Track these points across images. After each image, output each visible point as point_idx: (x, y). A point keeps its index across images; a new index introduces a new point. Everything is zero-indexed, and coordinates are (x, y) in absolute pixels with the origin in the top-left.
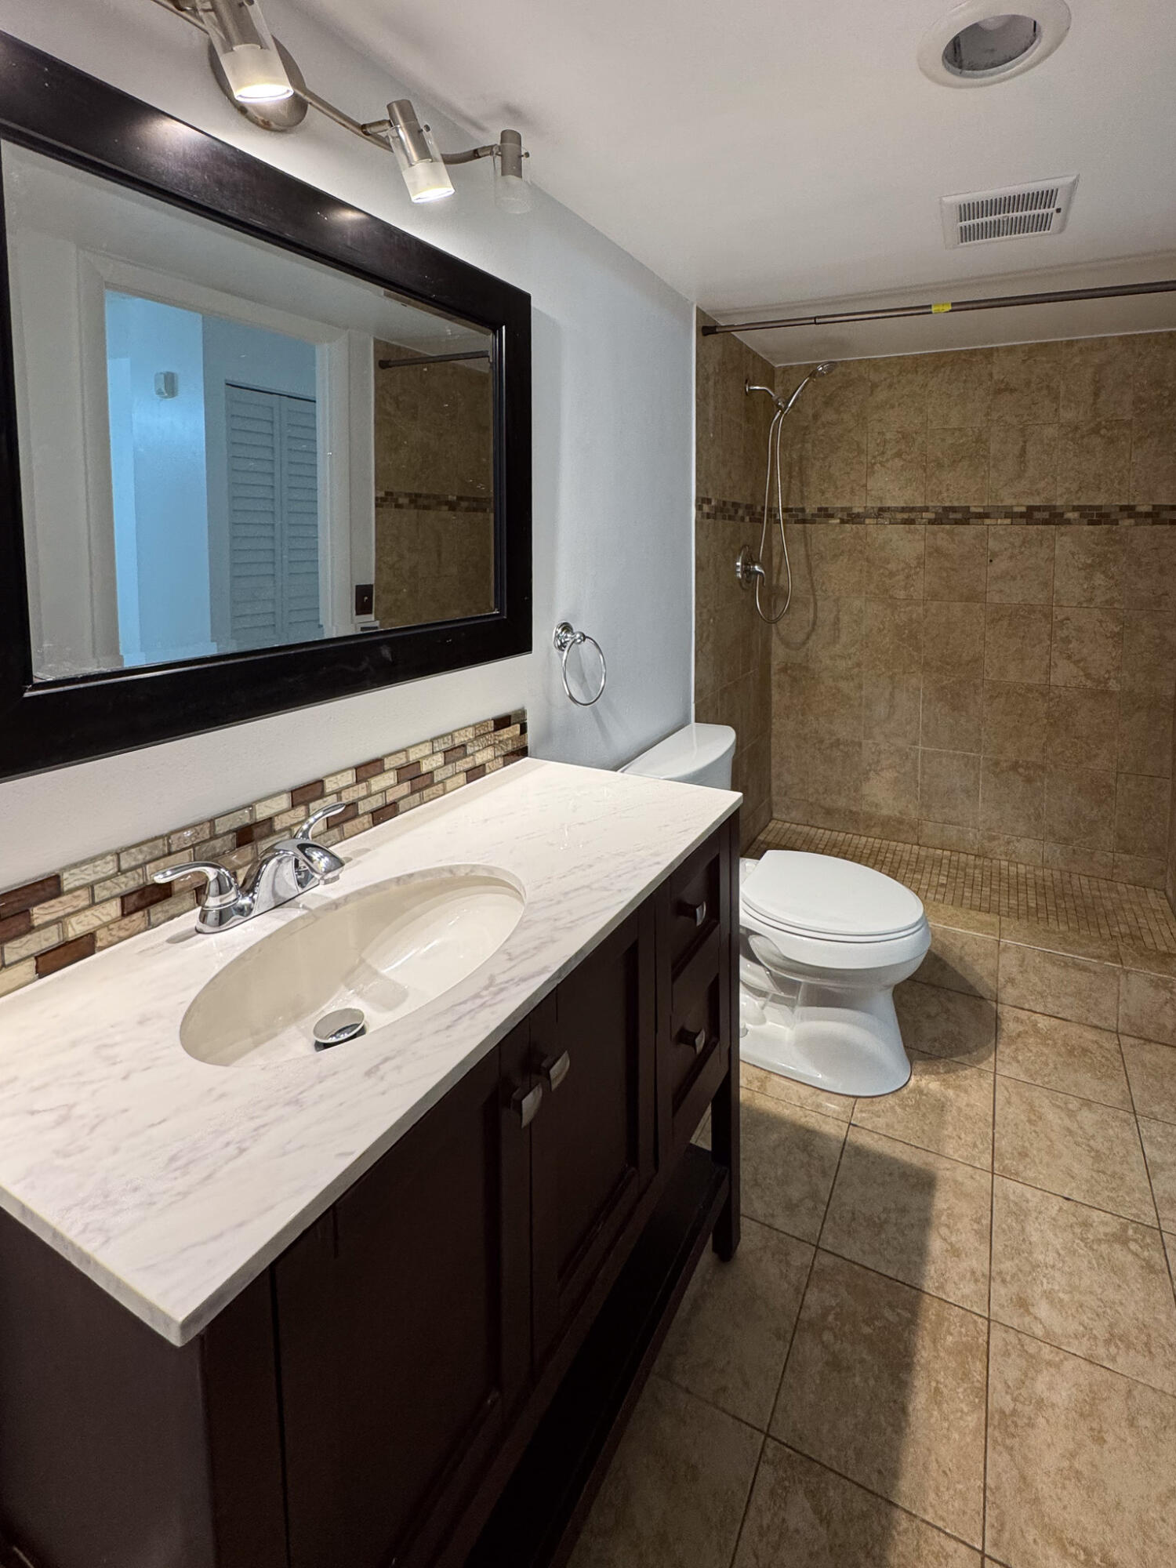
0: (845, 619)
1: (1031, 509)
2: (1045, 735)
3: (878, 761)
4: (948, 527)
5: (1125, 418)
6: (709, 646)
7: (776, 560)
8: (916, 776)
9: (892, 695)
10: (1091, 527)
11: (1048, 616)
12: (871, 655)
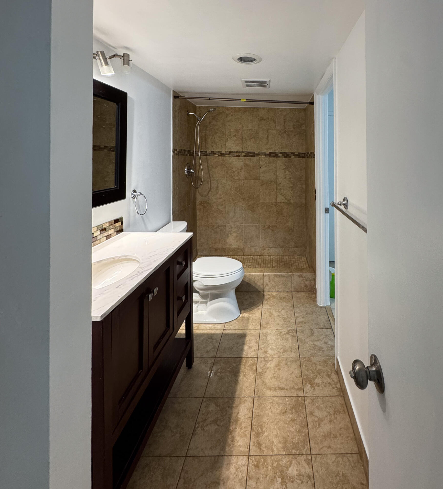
0: (220, 186)
1: (270, 153)
2: (276, 217)
3: (231, 231)
4: (249, 158)
5: (291, 129)
6: (177, 196)
7: (197, 168)
8: (242, 234)
9: (235, 209)
10: (285, 158)
11: (276, 183)
12: (228, 197)
